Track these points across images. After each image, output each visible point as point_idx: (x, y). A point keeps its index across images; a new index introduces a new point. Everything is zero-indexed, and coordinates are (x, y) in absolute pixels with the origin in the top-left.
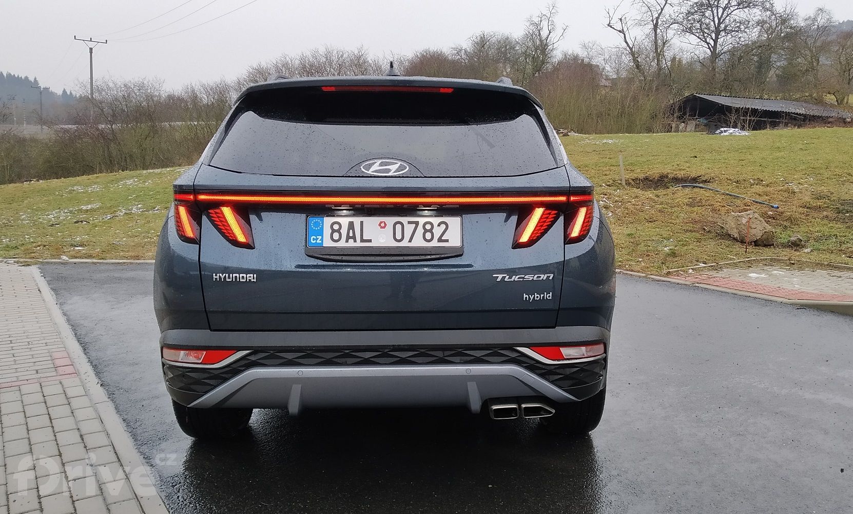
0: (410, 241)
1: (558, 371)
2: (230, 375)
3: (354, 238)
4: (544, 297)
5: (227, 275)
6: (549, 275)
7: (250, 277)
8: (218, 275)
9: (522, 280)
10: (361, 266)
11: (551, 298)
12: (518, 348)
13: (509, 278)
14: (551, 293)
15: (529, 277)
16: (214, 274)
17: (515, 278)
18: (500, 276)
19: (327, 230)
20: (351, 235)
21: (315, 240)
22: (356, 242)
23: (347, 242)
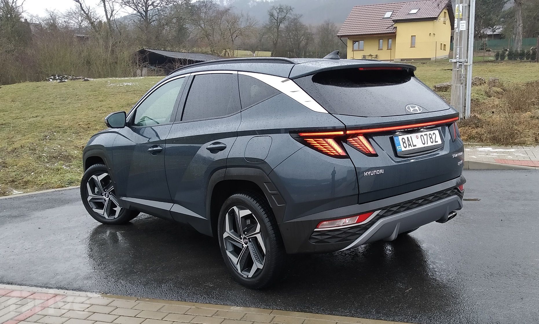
2: (364, 230)
5: (371, 172)
7: (381, 171)
8: (367, 173)
16: (365, 173)
17: (457, 155)
18: (454, 155)
19: (401, 143)
20: (409, 144)
21: (399, 148)
22: (411, 147)
23: (409, 147)
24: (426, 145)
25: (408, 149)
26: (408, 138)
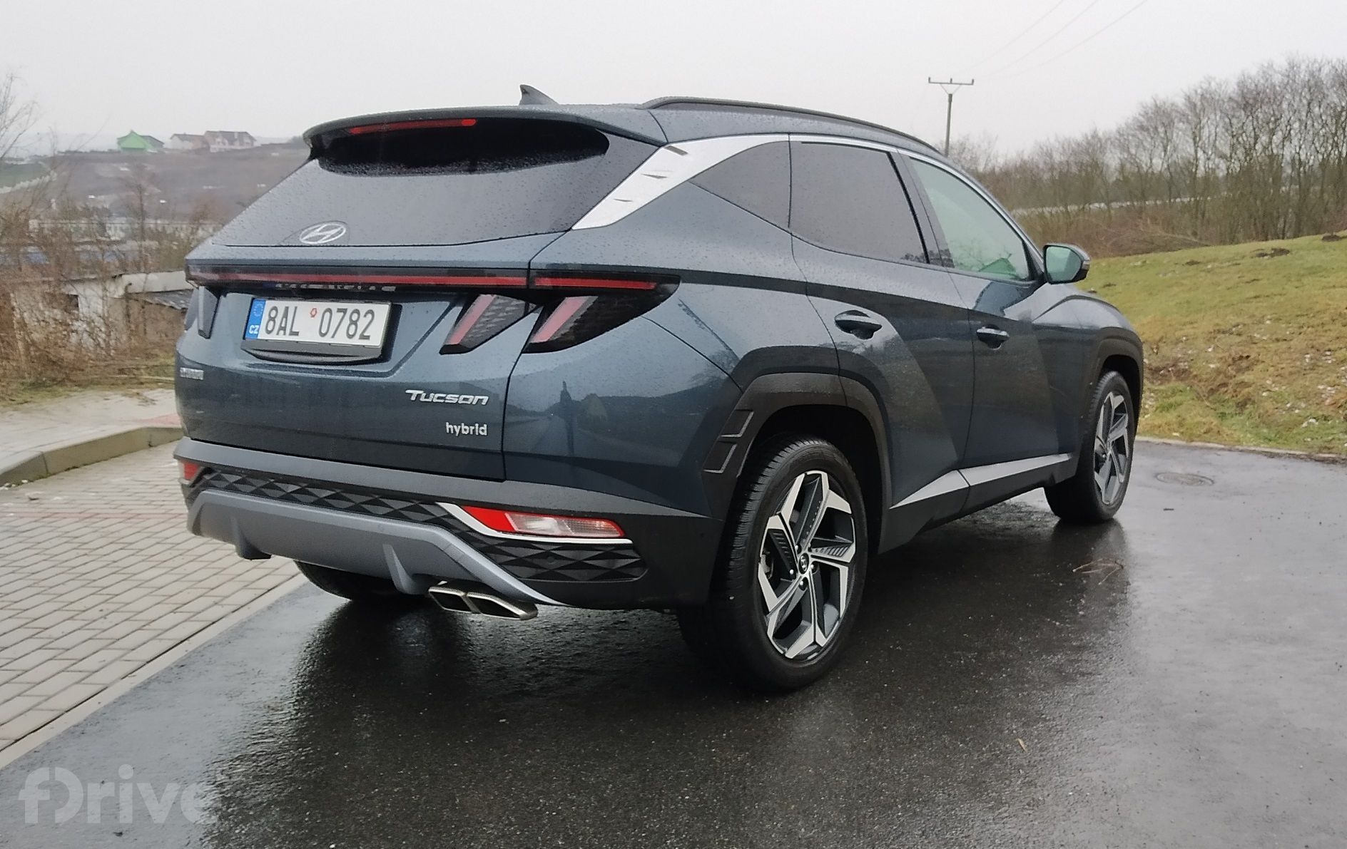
0: (333, 337)
1: (504, 548)
3: (284, 329)
4: (474, 430)
6: (481, 397)
7: (200, 374)
9: (442, 401)
10: (304, 368)
11: (485, 433)
12: (440, 504)
13: (426, 398)
14: (485, 426)
15: (452, 398)
17: (434, 397)
18: (416, 392)
19: (265, 318)
20: (283, 325)
21: (253, 329)
22: (285, 334)
23: (278, 334)
24: (327, 340)
25: (273, 337)
26: (287, 308)
